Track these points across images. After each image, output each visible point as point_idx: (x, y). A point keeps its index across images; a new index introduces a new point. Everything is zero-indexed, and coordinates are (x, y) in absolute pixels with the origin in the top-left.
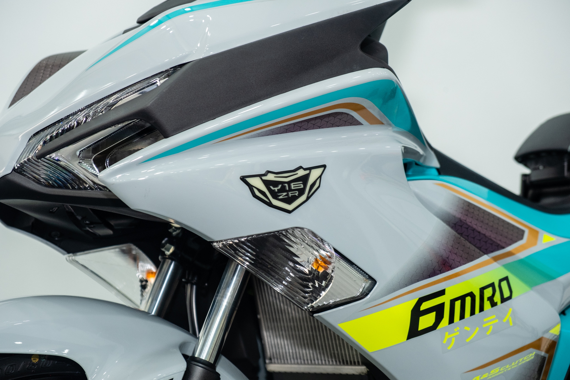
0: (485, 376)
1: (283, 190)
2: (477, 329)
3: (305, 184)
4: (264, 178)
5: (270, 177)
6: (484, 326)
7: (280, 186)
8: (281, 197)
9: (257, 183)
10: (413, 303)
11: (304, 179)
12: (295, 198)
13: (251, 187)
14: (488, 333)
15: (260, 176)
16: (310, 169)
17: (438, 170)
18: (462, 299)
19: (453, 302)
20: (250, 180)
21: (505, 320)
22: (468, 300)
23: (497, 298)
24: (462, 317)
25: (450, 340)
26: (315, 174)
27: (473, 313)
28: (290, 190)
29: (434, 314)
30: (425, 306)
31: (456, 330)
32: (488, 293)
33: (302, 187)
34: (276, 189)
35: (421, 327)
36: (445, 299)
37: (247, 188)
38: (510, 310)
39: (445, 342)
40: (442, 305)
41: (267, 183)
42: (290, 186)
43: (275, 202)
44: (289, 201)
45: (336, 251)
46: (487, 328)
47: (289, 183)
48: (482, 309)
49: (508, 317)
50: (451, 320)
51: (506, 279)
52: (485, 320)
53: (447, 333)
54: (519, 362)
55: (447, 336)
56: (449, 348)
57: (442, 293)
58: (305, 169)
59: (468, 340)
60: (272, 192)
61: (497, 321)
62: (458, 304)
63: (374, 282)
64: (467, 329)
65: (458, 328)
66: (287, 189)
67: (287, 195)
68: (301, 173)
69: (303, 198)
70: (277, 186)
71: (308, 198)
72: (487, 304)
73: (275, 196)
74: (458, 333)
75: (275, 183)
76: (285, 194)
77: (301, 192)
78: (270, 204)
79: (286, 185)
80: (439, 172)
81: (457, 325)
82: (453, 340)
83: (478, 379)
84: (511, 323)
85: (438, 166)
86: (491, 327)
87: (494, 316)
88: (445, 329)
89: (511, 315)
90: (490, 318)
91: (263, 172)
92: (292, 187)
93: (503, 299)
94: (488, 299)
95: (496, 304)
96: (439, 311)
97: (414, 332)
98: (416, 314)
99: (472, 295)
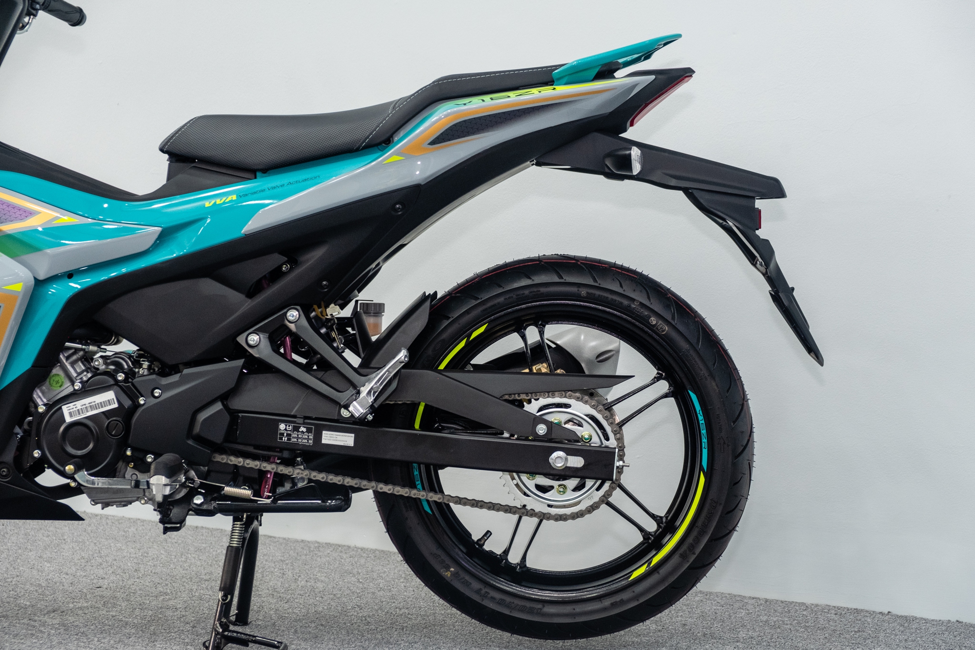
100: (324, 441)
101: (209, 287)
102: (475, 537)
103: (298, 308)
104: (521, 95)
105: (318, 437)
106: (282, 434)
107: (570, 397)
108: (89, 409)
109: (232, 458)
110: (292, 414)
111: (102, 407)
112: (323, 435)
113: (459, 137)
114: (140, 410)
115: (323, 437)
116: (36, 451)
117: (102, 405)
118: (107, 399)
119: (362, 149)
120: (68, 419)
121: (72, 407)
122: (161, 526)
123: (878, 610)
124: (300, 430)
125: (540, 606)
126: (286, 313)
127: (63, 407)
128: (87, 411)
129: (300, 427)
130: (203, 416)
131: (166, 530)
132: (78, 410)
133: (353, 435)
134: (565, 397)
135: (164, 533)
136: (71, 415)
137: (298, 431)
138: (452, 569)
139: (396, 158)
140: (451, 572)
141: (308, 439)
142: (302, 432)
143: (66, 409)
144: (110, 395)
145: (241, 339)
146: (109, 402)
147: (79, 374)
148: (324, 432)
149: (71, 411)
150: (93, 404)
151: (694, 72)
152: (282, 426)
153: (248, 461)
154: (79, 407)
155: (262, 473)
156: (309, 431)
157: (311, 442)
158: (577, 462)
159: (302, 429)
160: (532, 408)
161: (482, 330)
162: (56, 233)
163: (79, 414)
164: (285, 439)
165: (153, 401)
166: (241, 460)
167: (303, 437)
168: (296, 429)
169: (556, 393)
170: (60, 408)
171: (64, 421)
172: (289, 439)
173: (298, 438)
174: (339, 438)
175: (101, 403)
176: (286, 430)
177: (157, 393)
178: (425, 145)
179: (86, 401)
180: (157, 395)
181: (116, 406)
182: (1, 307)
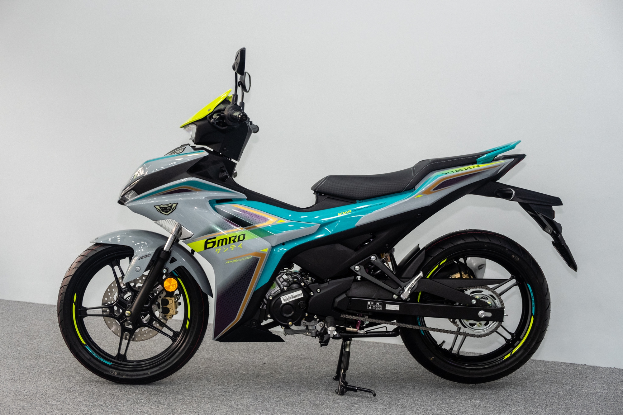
0: (231, 262)
1: (165, 209)
2: (228, 248)
4: (160, 206)
5: (162, 206)
6: (230, 248)
7: (164, 208)
9: (158, 207)
10: (205, 240)
11: (171, 207)
12: (168, 212)
13: (156, 208)
14: (232, 250)
15: (159, 206)
16: (173, 204)
18: (223, 240)
19: (219, 241)
20: (156, 207)
21: (238, 247)
22: (225, 240)
23: (236, 240)
24: (222, 244)
25: (218, 251)
26: (174, 205)
27: (226, 244)
28: (167, 209)
29: (212, 243)
30: (209, 241)
32: (233, 238)
34: (163, 209)
35: (208, 247)
36: (216, 240)
38: (242, 244)
39: (216, 251)
40: (215, 241)
41: (160, 208)
43: (163, 212)
44: (167, 212)
46: (232, 248)
47: (167, 208)
48: (230, 243)
50: (218, 245)
51: (245, 234)
52: (231, 246)
53: (217, 249)
54: (245, 259)
55: (217, 250)
56: (218, 253)
57: (215, 238)
59: (224, 251)
60: (162, 210)
61: (235, 247)
62: (221, 241)
64: (224, 248)
68: (170, 205)
69: (171, 211)
71: (172, 212)
72: (232, 242)
73: (163, 211)
75: (163, 208)
77: (170, 210)
78: (161, 213)
80: (248, 200)
81: (220, 247)
82: (219, 251)
83: (229, 262)
84: (241, 248)
85: (247, 198)
86: (233, 248)
87: (234, 245)
88: (216, 248)
89: (241, 245)
90: (233, 246)
91: (160, 205)
92: (168, 209)
93: (239, 240)
94: (232, 240)
95: (236, 242)
96: (214, 243)
97: (206, 248)
98: (206, 243)
99: (226, 239)
100: (386, 309)
101: (340, 247)
102: (439, 344)
103: (376, 255)
104: (467, 169)
105: (384, 307)
106: (369, 306)
107: (483, 288)
108: (292, 298)
109: (347, 316)
110: (373, 297)
111: (297, 297)
112: (386, 306)
113: (444, 187)
114: (312, 298)
115: (386, 307)
116: (269, 315)
117: (297, 296)
118: (299, 294)
119: (404, 191)
120: (283, 302)
121: (285, 297)
122: (320, 344)
123: (581, 363)
124: (377, 304)
125: (468, 371)
126: (371, 257)
127: (281, 297)
128: (291, 299)
129: (376, 303)
130: (338, 300)
131: (321, 346)
133: (399, 306)
134: (481, 288)
135: (321, 347)
136: (284, 300)
138: (433, 357)
139: (420, 196)
140: (433, 358)
141: (380, 308)
142: (378, 305)
143: (282, 298)
144: (300, 292)
145: (352, 268)
146: (300, 295)
147: (282, 282)
148: (386, 305)
150: (293, 296)
151: (526, 156)
152: (369, 303)
153: (354, 317)
154: (288, 297)
155: (356, 321)
156: (380, 304)
157: (381, 309)
158: (489, 315)
159: (378, 304)
160: (468, 292)
161: (444, 261)
162: (277, 228)
163: (288, 300)
164: (370, 308)
165: (316, 294)
166: (351, 316)
167: (378, 307)
168: (375, 304)
169: (478, 287)
170: (280, 298)
171: (281, 303)
172: (372, 308)
173: (375, 307)
174: (393, 307)
175: (296, 295)
176: (370, 304)
177: (319, 290)
178: (432, 190)
179: (291, 295)
180: (319, 291)
181: (302, 296)
182: (259, 258)
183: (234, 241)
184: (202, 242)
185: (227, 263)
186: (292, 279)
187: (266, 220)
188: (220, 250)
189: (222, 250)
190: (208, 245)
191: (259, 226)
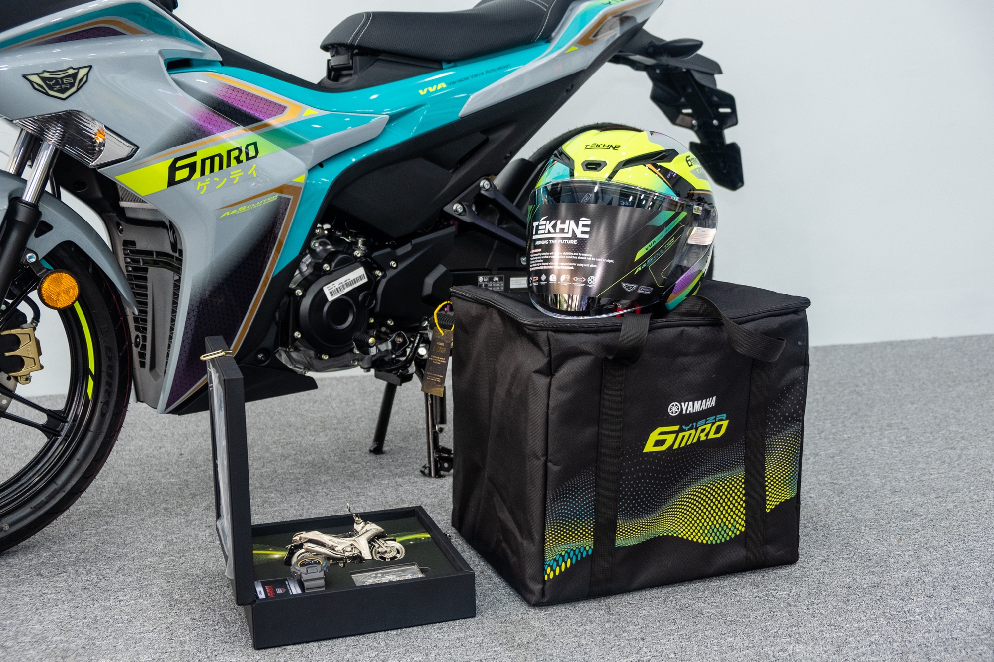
0: (234, 212)
1: (57, 83)
2: (225, 179)
3: (75, 79)
4: (41, 76)
5: (46, 75)
6: (231, 177)
7: (54, 82)
8: (55, 89)
9: (36, 79)
10: (171, 161)
11: (74, 76)
12: (66, 90)
13: (31, 82)
14: (235, 182)
15: (38, 74)
16: (78, 69)
17: (221, 62)
18: (212, 159)
19: (203, 161)
20: (30, 78)
21: (249, 173)
22: (217, 160)
23: (243, 157)
24: (212, 170)
25: (202, 188)
26: (82, 72)
27: (221, 168)
28: (63, 83)
29: (187, 170)
30: (179, 164)
31: (207, 180)
32: (235, 154)
33: (72, 81)
34: (51, 83)
35: (177, 179)
36: (198, 159)
37: (28, 83)
38: (255, 166)
39: (198, 188)
40: (195, 163)
41: (44, 79)
42: (62, 81)
43: (51, 93)
44: (63, 91)
45: (106, 127)
46: (234, 179)
47: (62, 79)
48: (229, 165)
49: (252, 171)
50: (203, 173)
51: (255, 144)
52: (232, 173)
53: (199, 183)
54: (263, 202)
55: (200, 184)
56: (202, 193)
57: (194, 154)
58: (74, 69)
59: (217, 187)
60: (48, 86)
61: (242, 173)
62: (208, 162)
63: (138, 148)
64: (217, 179)
65: (209, 179)
66: (60, 83)
67: (61, 87)
68: (71, 71)
69: (74, 89)
70: (52, 81)
71: (78, 90)
72: (233, 162)
73: (51, 88)
74: (209, 182)
75: (50, 79)
76: (58, 87)
77: (72, 85)
78: (47, 95)
79: (59, 80)
80: (222, 63)
81: (208, 177)
82: (205, 188)
83: (228, 213)
84: (255, 176)
85: (221, 59)
86: (237, 178)
87: (240, 170)
88: (197, 180)
89: (255, 169)
90: (236, 172)
91: (40, 71)
92: (64, 81)
93: (248, 158)
94: (235, 158)
95: (242, 162)
96: (192, 167)
97: (172, 182)
98: (173, 169)
99: (220, 156)
100: (511, 286)
103: (489, 178)
105: (507, 283)
106: (481, 285)
108: (345, 286)
110: (486, 267)
111: (355, 283)
112: (511, 281)
115: (511, 283)
116: (297, 332)
117: (355, 281)
118: (358, 275)
119: (537, 41)
120: (330, 298)
121: (331, 287)
124: (494, 280)
126: (480, 183)
127: (324, 288)
128: (344, 289)
129: (493, 278)
132: (337, 289)
136: (331, 294)
137: (492, 281)
139: (574, 48)
141: (500, 286)
142: (496, 281)
143: (327, 290)
144: (361, 271)
145: (447, 208)
146: (361, 278)
148: (511, 279)
149: (331, 290)
150: (348, 281)
152: (481, 279)
154: (337, 286)
156: (501, 279)
157: (502, 288)
159: (496, 279)
163: (338, 292)
165: (390, 274)
167: (497, 285)
168: (491, 279)
170: (321, 290)
171: (326, 300)
173: (493, 286)
174: (521, 282)
175: (354, 279)
176: (483, 281)
177: (393, 264)
178: (591, 38)
179: (343, 280)
180: (395, 266)
181: (365, 280)
182: (290, 199)
183: (239, 161)
184: (163, 167)
185: (224, 215)
186: (321, 248)
187: (281, 109)
188: (207, 185)
189: (213, 184)
190: (177, 173)
191: (276, 122)
